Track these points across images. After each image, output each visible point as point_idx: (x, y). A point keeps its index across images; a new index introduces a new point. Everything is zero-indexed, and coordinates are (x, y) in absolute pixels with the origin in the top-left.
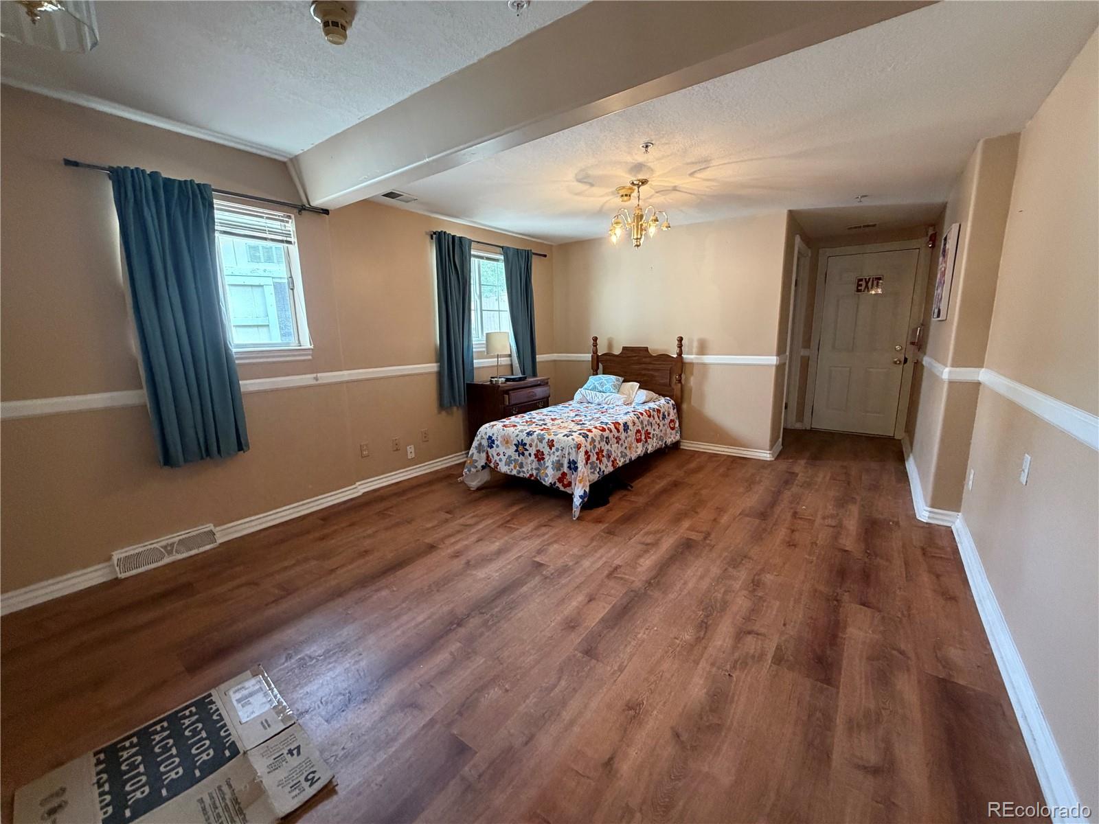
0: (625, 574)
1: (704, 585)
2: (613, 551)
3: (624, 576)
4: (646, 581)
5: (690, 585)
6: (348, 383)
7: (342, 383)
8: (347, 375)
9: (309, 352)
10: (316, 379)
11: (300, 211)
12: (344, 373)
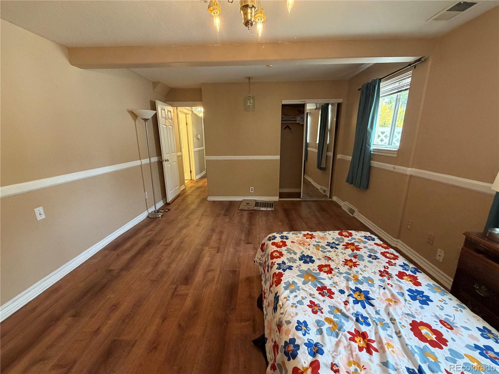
0: (213, 250)
1: (179, 256)
2: (224, 260)
3: (213, 249)
4: (203, 250)
5: (185, 254)
6: (411, 176)
7: (406, 175)
8: (409, 171)
9: (396, 153)
10: (394, 168)
11: (415, 66)
12: (410, 169)
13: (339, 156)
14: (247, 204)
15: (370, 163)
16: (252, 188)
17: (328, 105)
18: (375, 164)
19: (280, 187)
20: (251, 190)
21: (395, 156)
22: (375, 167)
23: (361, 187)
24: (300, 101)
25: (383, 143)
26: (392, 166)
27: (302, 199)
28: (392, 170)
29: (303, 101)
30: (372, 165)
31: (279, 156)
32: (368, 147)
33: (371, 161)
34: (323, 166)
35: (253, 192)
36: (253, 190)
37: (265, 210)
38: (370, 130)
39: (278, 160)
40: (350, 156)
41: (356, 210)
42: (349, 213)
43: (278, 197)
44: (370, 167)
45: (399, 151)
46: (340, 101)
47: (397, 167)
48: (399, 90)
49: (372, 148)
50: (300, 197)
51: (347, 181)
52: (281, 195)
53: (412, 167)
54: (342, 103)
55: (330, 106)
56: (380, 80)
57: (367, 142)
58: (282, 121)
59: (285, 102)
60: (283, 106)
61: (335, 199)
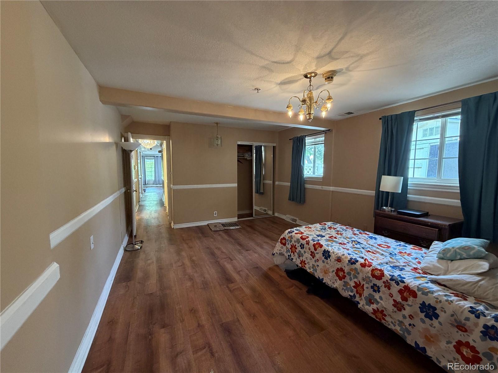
6: (333, 191)
7: (330, 191)
8: (332, 188)
9: (322, 179)
10: (322, 188)
11: (326, 132)
12: (331, 187)
13: (277, 183)
14: (215, 226)
15: (304, 186)
16: (216, 212)
17: (261, 146)
18: (307, 186)
19: (239, 210)
20: (214, 214)
21: (322, 180)
22: (308, 188)
23: (301, 202)
24: (250, 143)
25: (309, 173)
26: (321, 186)
27: (254, 217)
28: (321, 189)
29: (252, 143)
30: (306, 187)
31: (237, 184)
32: (303, 175)
33: (305, 185)
34: (262, 191)
35: (216, 215)
36: (216, 214)
37: (235, 228)
38: (303, 165)
39: (235, 187)
40: (289, 182)
41: (297, 219)
42: (293, 222)
43: (237, 218)
44: (305, 188)
45: (323, 178)
46: (275, 145)
47: (323, 187)
48: (315, 143)
49: (305, 176)
50: (252, 216)
51: (290, 199)
52: (239, 216)
53: (332, 187)
54: (276, 146)
55: (263, 147)
56: (305, 136)
57: (302, 173)
58: (238, 156)
59: (239, 143)
60: (239, 145)
61: (276, 215)
